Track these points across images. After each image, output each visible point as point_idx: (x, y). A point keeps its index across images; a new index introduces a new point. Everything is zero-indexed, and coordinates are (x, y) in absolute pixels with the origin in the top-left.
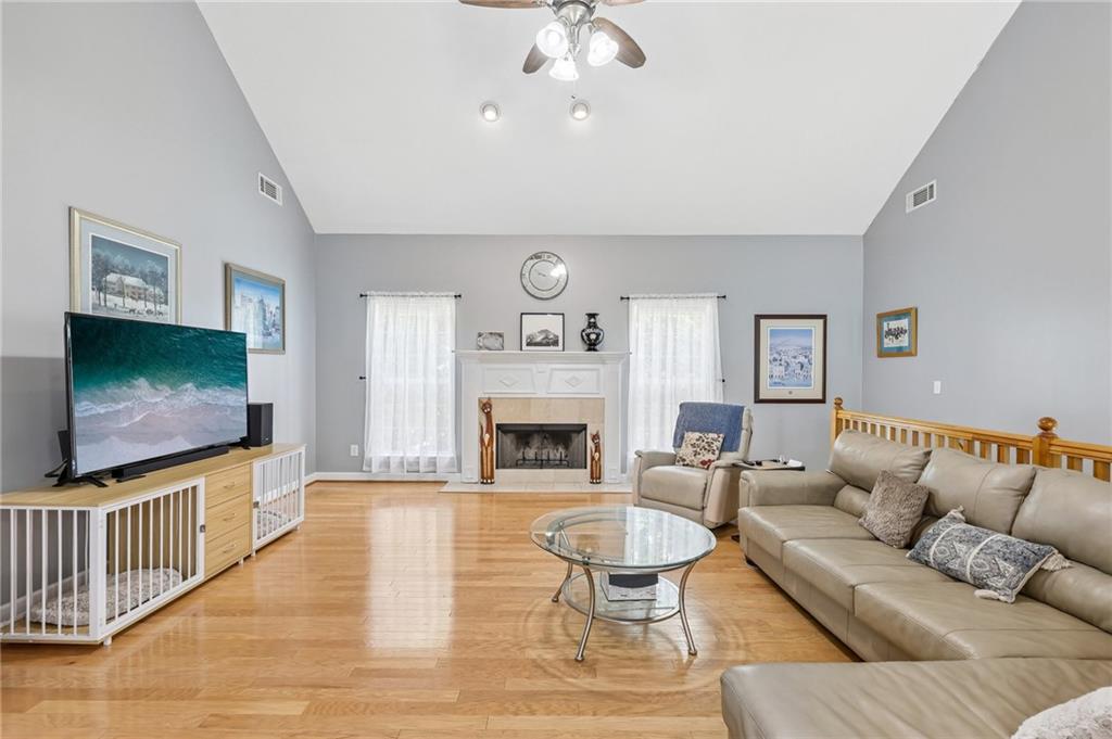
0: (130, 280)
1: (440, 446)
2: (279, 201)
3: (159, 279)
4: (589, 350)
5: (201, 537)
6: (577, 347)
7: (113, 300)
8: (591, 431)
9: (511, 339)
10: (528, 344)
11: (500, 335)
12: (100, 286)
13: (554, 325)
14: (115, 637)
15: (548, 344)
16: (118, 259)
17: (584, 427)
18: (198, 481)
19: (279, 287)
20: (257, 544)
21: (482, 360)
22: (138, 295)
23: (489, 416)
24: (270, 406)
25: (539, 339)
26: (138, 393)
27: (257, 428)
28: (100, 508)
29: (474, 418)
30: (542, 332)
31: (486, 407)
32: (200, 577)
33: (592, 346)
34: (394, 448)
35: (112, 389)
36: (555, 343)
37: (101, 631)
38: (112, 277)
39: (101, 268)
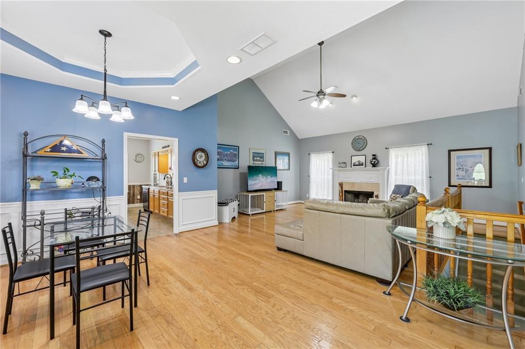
0: (258, 158)
1: (328, 195)
2: (288, 134)
3: (262, 157)
4: (373, 167)
5: (265, 204)
6: (369, 166)
7: (255, 162)
8: (375, 194)
9: (348, 164)
10: (354, 165)
11: (345, 163)
12: (253, 160)
13: (362, 159)
14: (252, 214)
15: (360, 165)
16: (256, 155)
17: (372, 193)
18: (264, 193)
19: (288, 154)
20: (276, 209)
21: (339, 170)
22: (259, 161)
23: (342, 187)
24: (281, 182)
25: (357, 164)
26: (260, 178)
27: (279, 186)
28: (250, 195)
29: (338, 188)
30: (358, 161)
31: (341, 185)
32: (264, 211)
33: (374, 165)
34: (316, 195)
35: (255, 178)
36: (362, 165)
37: (250, 213)
38: (255, 158)
39: (254, 157)
